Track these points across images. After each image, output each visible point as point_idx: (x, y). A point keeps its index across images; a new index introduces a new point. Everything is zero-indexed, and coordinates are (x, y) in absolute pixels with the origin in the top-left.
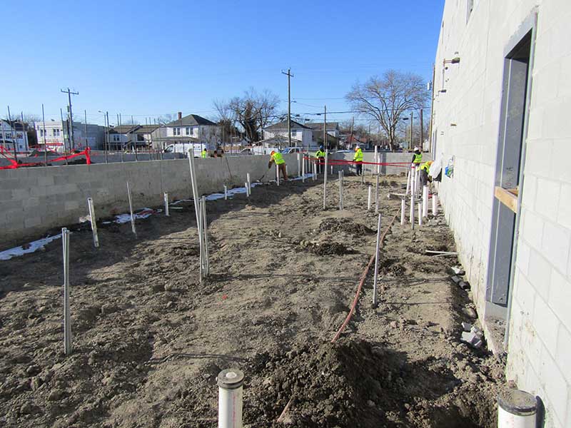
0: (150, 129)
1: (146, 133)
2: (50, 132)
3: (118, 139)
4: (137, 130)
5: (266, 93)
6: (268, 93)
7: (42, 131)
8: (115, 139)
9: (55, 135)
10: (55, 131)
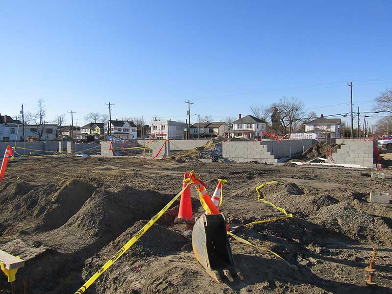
0: (218, 125)
1: (215, 128)
2: (159, 128)
3: (197, 132)
4: (209, 125)
5: (293, 100)
6: (295, 100)
7: (154, 127)
8: (195, 132)
9: (162, 129)
10: (162, 126)
